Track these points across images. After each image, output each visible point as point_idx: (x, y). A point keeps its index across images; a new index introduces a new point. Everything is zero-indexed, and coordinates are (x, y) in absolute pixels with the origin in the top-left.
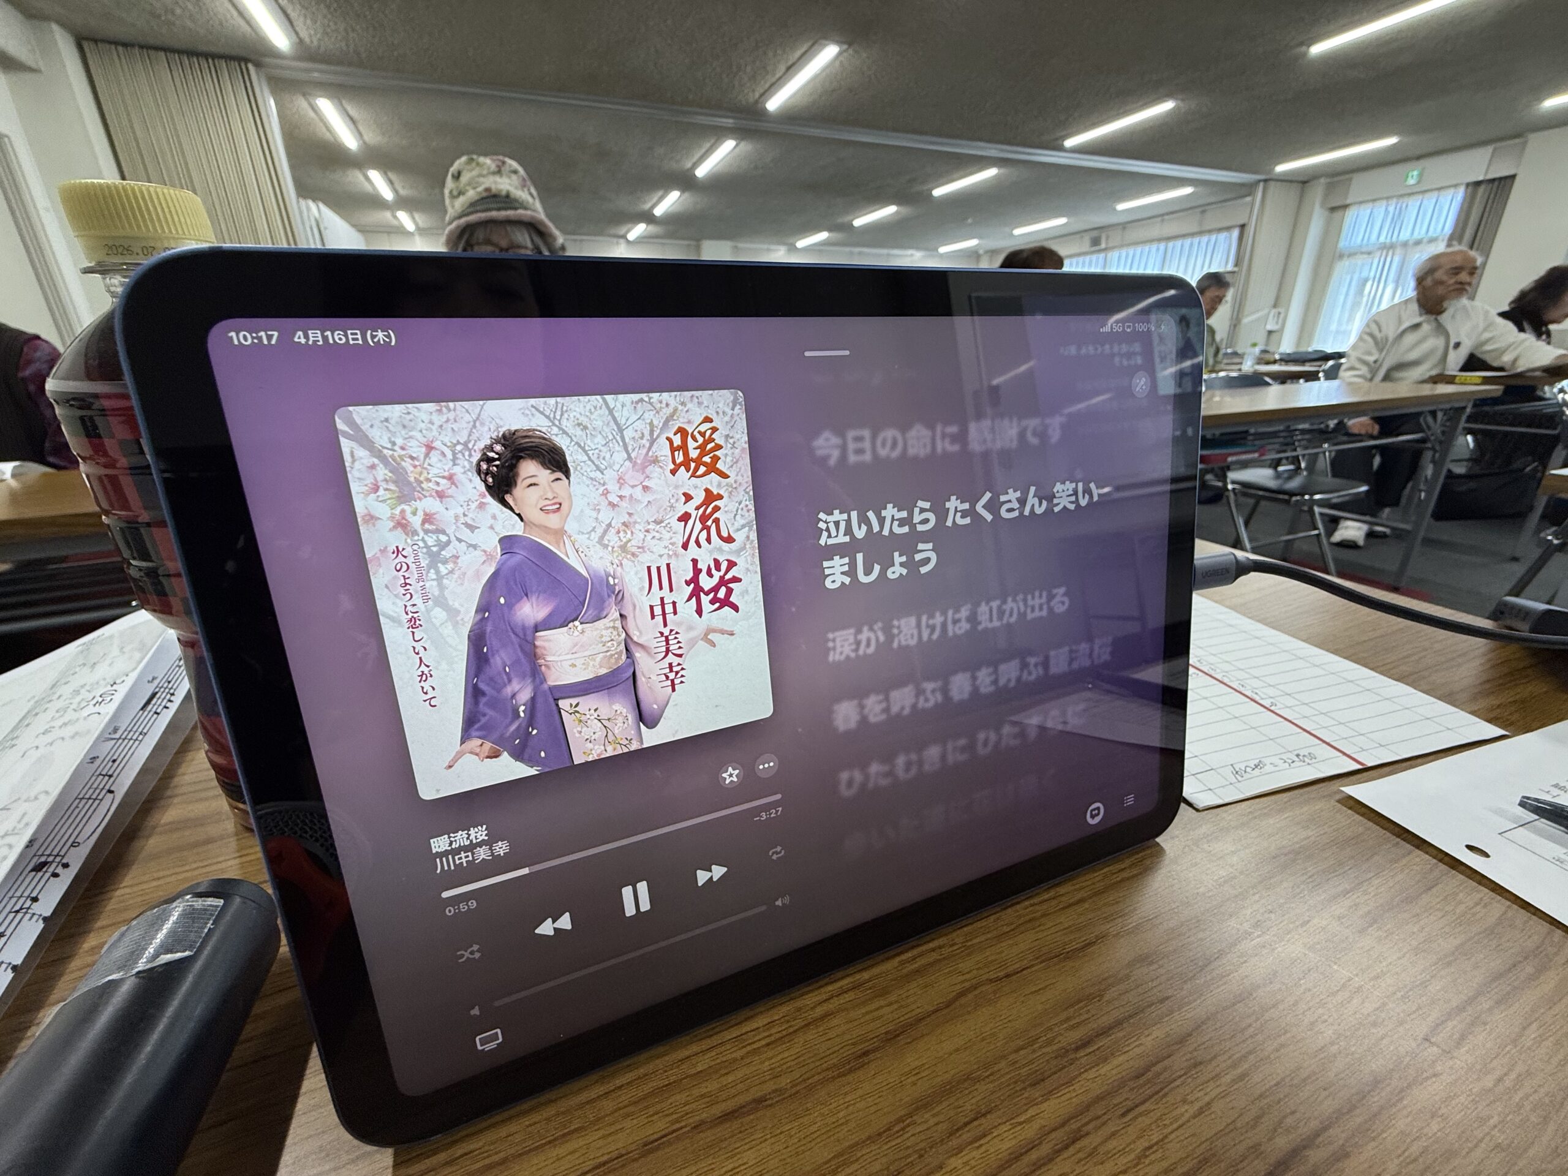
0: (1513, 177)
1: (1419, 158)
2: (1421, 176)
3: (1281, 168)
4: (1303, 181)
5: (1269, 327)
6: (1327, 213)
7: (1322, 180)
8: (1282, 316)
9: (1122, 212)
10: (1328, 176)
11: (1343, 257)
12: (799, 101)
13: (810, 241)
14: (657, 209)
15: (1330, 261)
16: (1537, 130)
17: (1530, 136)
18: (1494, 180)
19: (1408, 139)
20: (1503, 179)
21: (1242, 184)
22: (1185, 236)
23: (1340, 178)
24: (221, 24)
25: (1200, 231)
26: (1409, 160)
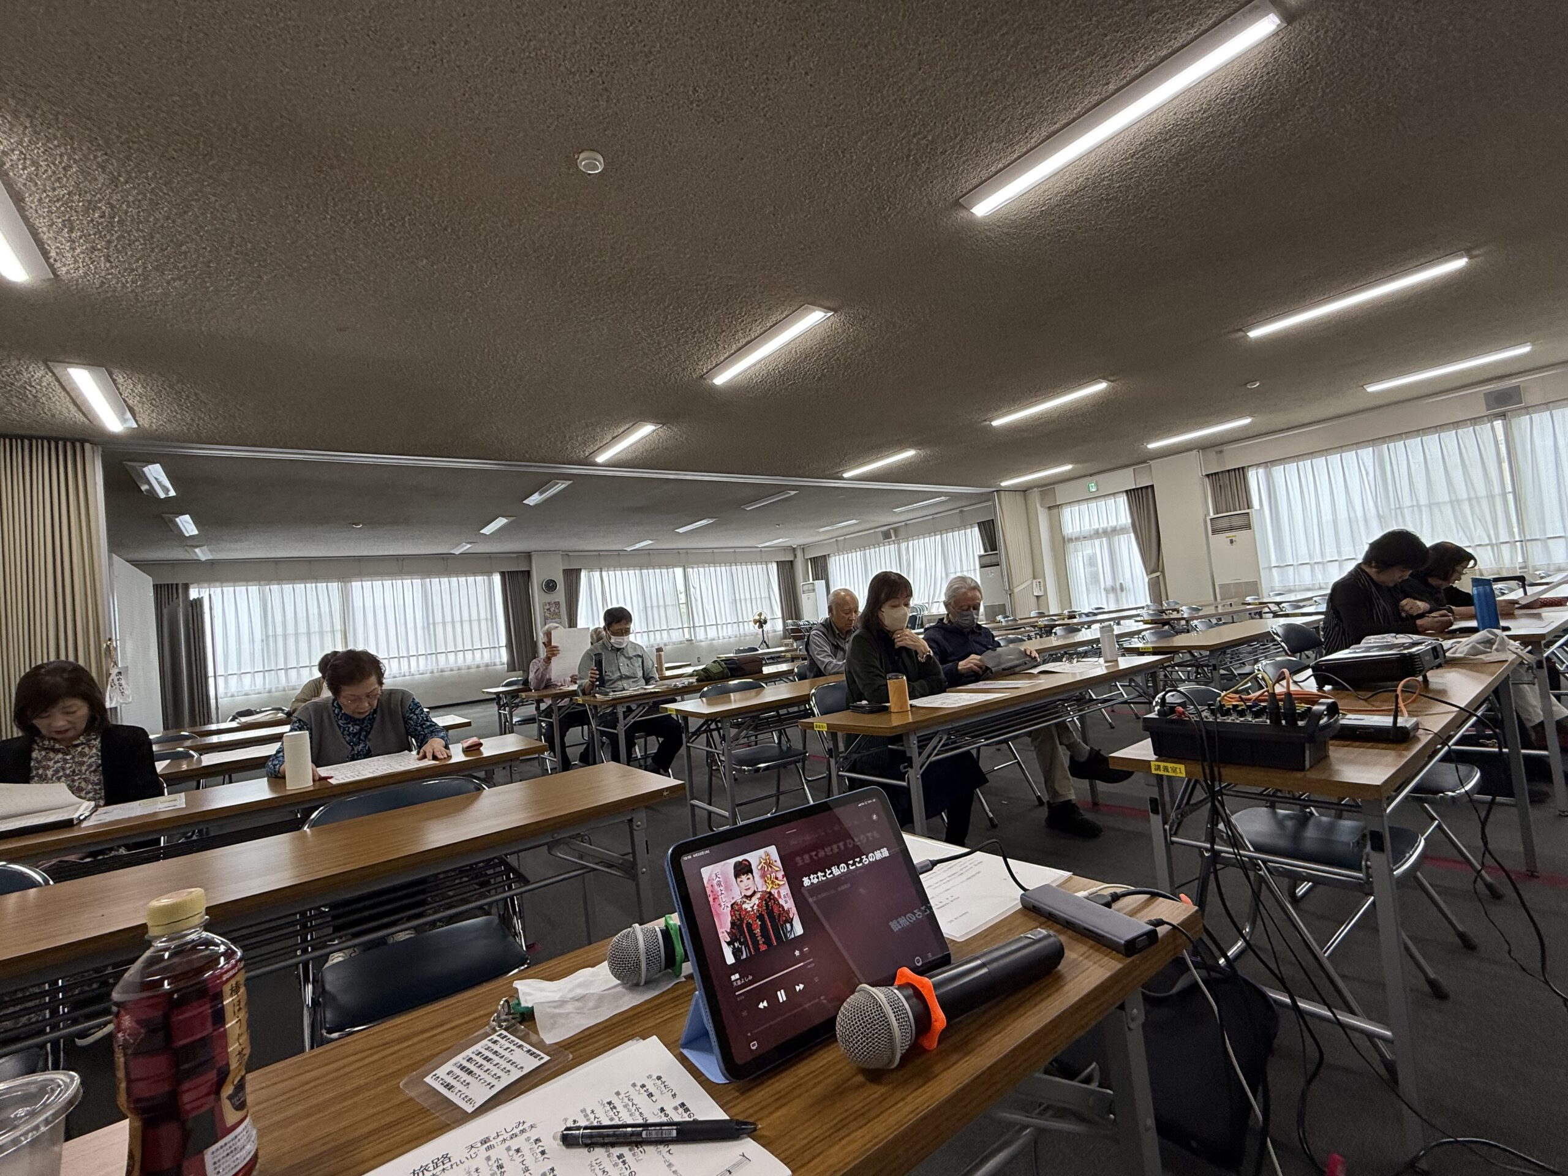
0: (1152, 486)
1: (1091, 475)
2: (1097, 485)
3: (1005, 484)
4: (1024, 491)
5: (1036, 594)
6: (1047, 510)
7: (1035, 489)
8: (1042, 584)
9: (901, 514)
10: (1038, 487)
11: (1071, 540)
12: (624, 456)
13: (638, 546)
14: (487, 530)
15: (1062, 544)
16: (1151, 460)
17: (1151, 462)
18: (1141, 488)
19: (1079, 466)
20: (1147, 487)
21: (982, 494)
22: (953, 530)
23: (1047, 487)
24: (53, 416)
25: (964, 525)
26: (1085, 476)
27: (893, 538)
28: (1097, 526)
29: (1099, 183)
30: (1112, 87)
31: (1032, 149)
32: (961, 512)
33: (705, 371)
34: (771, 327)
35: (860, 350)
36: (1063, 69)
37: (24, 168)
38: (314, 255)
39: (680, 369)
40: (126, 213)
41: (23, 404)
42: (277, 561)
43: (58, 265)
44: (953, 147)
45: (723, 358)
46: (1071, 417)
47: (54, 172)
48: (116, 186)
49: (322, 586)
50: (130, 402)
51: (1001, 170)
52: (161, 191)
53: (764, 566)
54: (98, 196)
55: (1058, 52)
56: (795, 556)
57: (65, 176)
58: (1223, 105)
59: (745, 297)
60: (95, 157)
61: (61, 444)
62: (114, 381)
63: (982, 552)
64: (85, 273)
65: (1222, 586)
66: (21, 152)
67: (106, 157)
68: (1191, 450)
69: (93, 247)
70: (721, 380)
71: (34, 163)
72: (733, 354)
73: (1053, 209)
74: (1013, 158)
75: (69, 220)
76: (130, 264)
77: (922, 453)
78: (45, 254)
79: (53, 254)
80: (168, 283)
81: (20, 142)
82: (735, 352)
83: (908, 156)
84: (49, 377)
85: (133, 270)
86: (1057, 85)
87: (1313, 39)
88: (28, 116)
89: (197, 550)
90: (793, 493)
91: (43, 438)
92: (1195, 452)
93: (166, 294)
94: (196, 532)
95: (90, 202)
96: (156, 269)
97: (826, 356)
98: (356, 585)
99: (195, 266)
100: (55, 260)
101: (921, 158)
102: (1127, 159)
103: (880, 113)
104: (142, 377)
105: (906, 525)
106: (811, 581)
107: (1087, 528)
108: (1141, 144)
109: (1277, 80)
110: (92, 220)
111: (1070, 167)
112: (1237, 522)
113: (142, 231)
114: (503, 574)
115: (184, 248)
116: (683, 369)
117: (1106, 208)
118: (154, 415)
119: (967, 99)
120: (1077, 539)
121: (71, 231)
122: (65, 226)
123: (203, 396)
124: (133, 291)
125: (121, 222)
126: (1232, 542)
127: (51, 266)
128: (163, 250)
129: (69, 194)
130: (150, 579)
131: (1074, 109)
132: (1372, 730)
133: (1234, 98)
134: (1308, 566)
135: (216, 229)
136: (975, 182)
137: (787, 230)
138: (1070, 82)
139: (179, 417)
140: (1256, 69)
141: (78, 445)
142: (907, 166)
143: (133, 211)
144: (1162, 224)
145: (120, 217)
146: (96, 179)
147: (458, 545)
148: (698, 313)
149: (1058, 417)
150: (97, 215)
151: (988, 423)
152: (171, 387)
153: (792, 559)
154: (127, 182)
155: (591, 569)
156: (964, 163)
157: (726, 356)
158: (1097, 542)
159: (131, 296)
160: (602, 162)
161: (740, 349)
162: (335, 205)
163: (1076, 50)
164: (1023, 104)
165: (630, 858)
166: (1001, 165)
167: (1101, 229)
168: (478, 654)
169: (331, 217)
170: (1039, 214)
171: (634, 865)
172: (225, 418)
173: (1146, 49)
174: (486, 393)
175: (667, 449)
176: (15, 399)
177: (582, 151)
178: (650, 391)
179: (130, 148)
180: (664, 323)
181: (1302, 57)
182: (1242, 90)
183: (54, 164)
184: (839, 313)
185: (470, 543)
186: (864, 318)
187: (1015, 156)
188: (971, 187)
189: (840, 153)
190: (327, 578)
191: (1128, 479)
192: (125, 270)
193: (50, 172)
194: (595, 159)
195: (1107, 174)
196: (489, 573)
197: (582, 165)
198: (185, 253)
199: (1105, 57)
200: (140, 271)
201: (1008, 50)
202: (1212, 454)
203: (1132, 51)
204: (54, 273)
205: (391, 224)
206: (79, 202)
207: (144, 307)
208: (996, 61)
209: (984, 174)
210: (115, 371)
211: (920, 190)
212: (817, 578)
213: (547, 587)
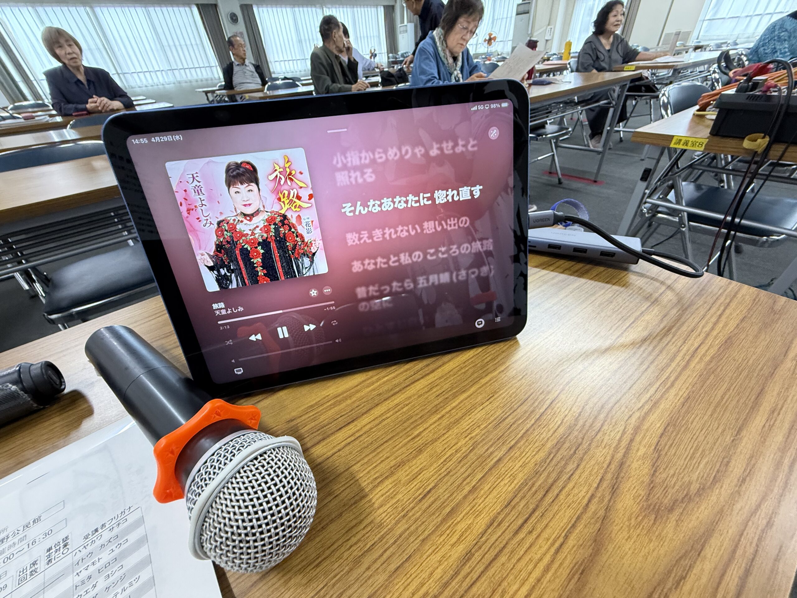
49: (73, 10)
53: (376, 9)
56: (396, 2)
114: (198, 5)
153: (393, 4)
155: (260, 5)
196: (188, 5)
212: (410, 22)
213: (232, 18)
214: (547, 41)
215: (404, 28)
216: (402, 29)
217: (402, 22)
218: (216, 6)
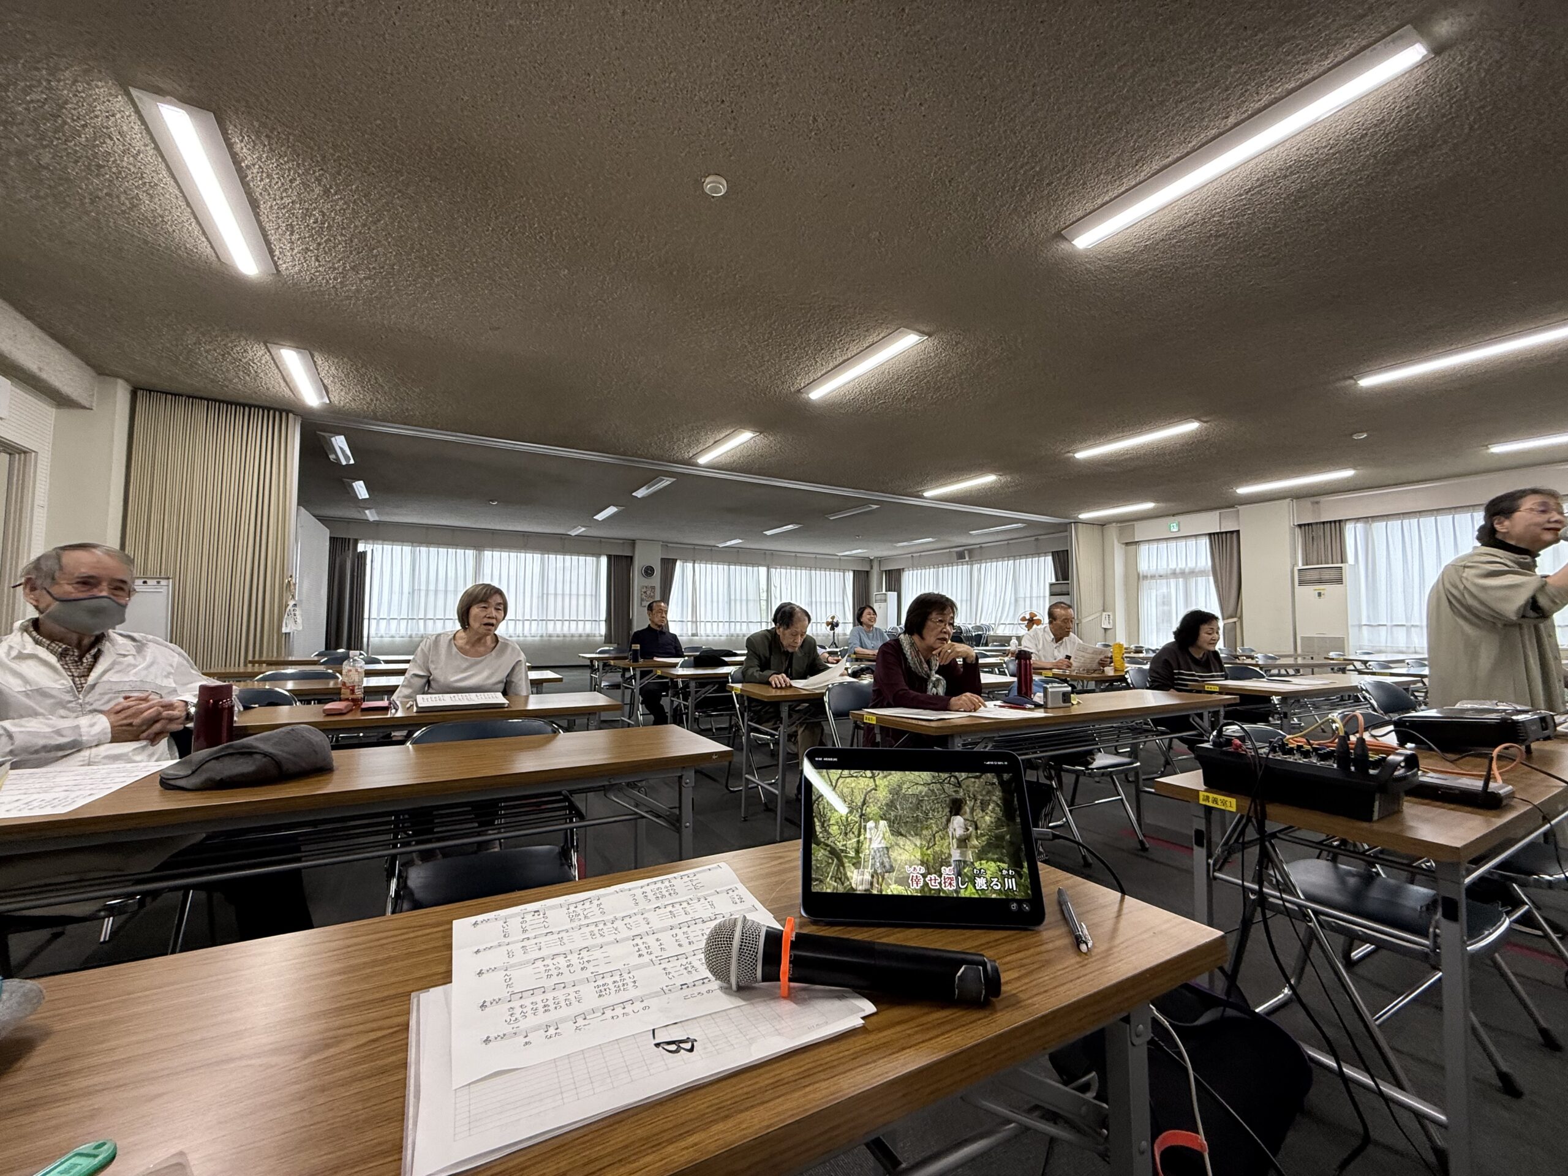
0: (1238, 532)
1: (1174, 515)
2: (1179, 525)
3: (1084, 516)
4: (1102, 525)
5: (1104, 626)
6: (1124, 546)
7: (1114, 524)
8: (1111, 617)
9: (976, 536)
10: (1118, 522)
11: (1145, 577)
12: (723, 460)
13: (729, 543)
14: (600, 517)
15: (1135, 580)
16: (1241, 504)
17: (1239, 507)
18: (1226, 533)
19: (1161, 505)
20: (1232, 532)
21: (1060, 524)
22: (1027, 556)
23: (1126, 522)
24: (268, 389)
25: (1038, 553)
26: (1168, 515)
27: (967, 559)
28: (1173, 566)
29: (1210, 219)
30: (1231, 120)
31: (1140, 183)
32: (1037, 540)
33: (802, 385)
34: (867, 348)
35: (950, 375)
36: (1181, 102)
37: (261, 180)
38: (477, 262)
39: (779, 382)
40: (334, 219)
41: (247, 378)
42: (428, 527)
43: (280, 262)
44: (1060, 179)
45: (820, 374)
46: (1158, 455)
47: (283, 184)
48: (328, 197)
49: (460, 552)
50: (325, 381)
51: (1107, 203)
52: (362, 202)
53: (842, 574)
54: (314, 205)
55: (1177, 83)
56: (872, 568)
57: (290, 187)
58: (1353, 140)
59: (845, 317)
60: (314, 173)
61: (271, 413)
62: (315, 362)
63: (1054, 581)
64: (300, 271)
65: (1303, 638)
66: (260, 167)
67: (321, 172)
68: (1284, 498)
69: (307, 248)
70: (817, 394)
71: (269, 176)
72: (829, 371)
73: (1158, 244)
74: (1120, 191)
75: (291, 224)
76: (334, 264)
77: (1003, 479)
78: (271, 252)
79: (277, 253)
80: (361, 281)
81: (260, 158)
82: (832, 369)
83: (1013, 188)
84: (267, 357)
85: (335, 269)
86: (1173, 119)
87: (1463, 70)
88: (267, 136)
89: (367, 512)
90: (875, 507)
91: (259, 407)
92: (1288, 500)
93: (358, 291)
94: (367, 496)
95: (307, 209)
96: (352, 268)
97: (917, 377)
98: (487, 554)
99: (383, 268)
100: (279, 258)
101: (1027, 188)
102: (1241, 195)
103: (989, 143)
104: (336, 361)
105: (981, 547)
106: (884, 592)
107: (1163, 567)
108: (1258, 180)
109: (1418, 114)
110: (308, 226)
111: (1180, 202)
112: (1326, 576)
113: (345, 236)
114: (609, 557)
115: (375, 251)
116: (783, 383)
117: (1213, 246)
118: (343, 393)
119: (1078, 131)
120: (1153, 577)
121: (292, 234)
122: (287, 229)
123: (380, 380)
124: (334, 287)
125: (330, 227)
126: (1320, 594)
127: (275, 263)
128: (359, 253)
129: (292, 202)
130: (327, 532)
131: (1189, 142)
132: (1457, 792)
133: (1366, 134)
134: (1405, 628)
135: (402, 237)
136: (1079, 214)
137: (890, 256)
138: (1187, 115)
139: (361, 396)
140: (1394, 103)
141: (284, 414)
142: (1011, 197)
143: (339, 219)
144: (1274, 262)
145: (329, 223)
146: (313, 191)
147: (575, 527)
148: (800, 331)
149: (1144, 454)
150: (312, 221)
151: (1071, 454)
152: (357, 371)
153: (867, 569)
154: (336, 193)
155: (685, 560)
156: (1070, 194)
157: (823, 372)
158: (1173, 582)
159: (333, 292)
160: (725, 183)
161: (836, 367)
162: (497, 218)
163: (1196, 82)
164: (1135, 137)
165: (677, 811)
166: (1107, 198)
167: (1208, 266)
168: (581, 624)
169: (493, 229)
170: (1142, 248)
171: (679, 819)
172: (396, 400)
173: (1271, 81)
174: (609, 392)
175: (762, 456)
176: (241, 373)
177: (709, 175)
178: (751, 400)
179: (340, 164)
180: (769, 338)
181: (1449, 91)
182: (1376, 125)
183: (283, 177)
184: (933, 338)
185: (583, 526)
186: (957, 343)
187: (1123, 189)
188: (1075, 219)
189: (947, 183)
190: (466, 546)
191: (1212, 522)
192: (330, 268)
193: (280, 184)
194: (720, 183)
195: (1218, 210)
196: (598, 555)
197: (707, 188)
198: (377, 256)
199: (1226, 90)
200: (341, 270)
201: (1125, 83)
202: (1307, 503)
203: (1256, 84)
204: (277, 270)
205: (541, 237)
206: (299, 209)
207: (342, 301)
208: (1111, 93)
209: (1089, 207)
210: (316, 354)
211: (1023, 221)
212: (890, 590)
213: (646, 572)
214: (1105, 629)
215: (883, 597)
216: (878, 597)
217: (880, 588)
218: (631, 558)
